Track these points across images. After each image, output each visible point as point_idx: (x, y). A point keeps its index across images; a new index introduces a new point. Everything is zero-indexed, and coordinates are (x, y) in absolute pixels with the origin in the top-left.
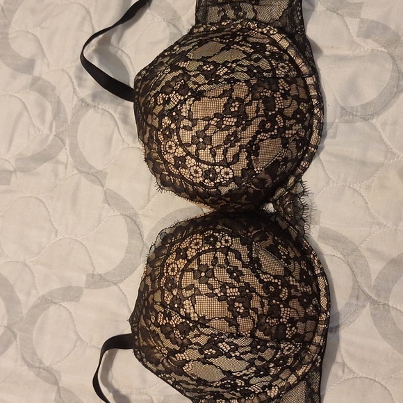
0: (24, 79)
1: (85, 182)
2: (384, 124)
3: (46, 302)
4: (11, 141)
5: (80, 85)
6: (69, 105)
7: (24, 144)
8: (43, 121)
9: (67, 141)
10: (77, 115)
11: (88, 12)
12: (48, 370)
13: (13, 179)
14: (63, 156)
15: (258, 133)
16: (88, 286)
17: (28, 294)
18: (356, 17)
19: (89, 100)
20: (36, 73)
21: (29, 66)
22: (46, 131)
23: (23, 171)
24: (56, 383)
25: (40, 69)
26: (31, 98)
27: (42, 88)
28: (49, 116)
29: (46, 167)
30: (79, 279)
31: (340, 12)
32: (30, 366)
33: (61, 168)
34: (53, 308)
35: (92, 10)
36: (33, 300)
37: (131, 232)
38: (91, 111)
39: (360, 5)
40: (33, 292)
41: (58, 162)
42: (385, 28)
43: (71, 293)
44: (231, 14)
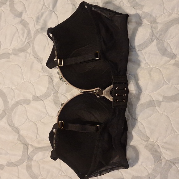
0: (18, 20)
1: (36, 61)
2: (146, 53)
3: (18, 103)
4: (11, 42)
5: (37, 24)
6: (33, 32)
7: (16, 44)
8: (23, 36)
9: (31, 45)
10: (35, 36)
12: (16, 128)
13: (11, 57)
14: (29, 50)
16: (33, 100)
17: (12, 100)
18: (141, 10)
19: (39, 31)
20: (23, 18)
21: (20, 15)
22: (24, 40)
23: (14, 54)
24: (18, 133)
25: (24, 16)
26: (20, 27)
27: (24, 24)
28: (25, 35)
29: (22, 54)
30: (30, 97)
31: (135, 8)
32: (10, 125)
33: (28, 55)
34: (20, 106)
36: (13, 102)
37: (50, 82)
38: (40, 35)
39: (143, 6)
40: (14, 99)
41: (27, 53)
42: (151, 16)
43: (27, 102)
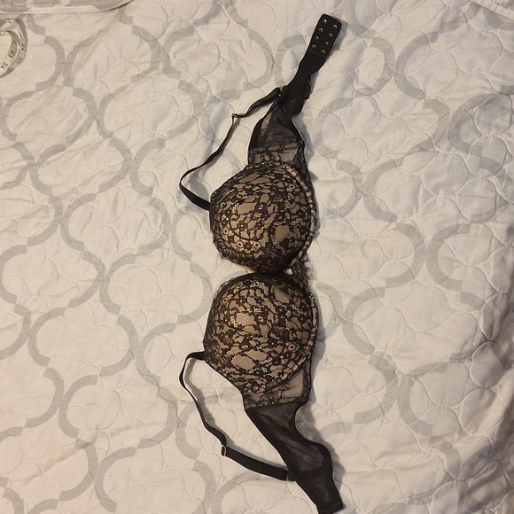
0: (146, 199)
1: (179, 259)
2: (352, 219)
3: (153, 333)
4: (136, 237)
5: (178, 202)
6: (172, 214)
7: (145, 238)
8: (156, 224)
9: (170, 235)
10: (176, 219)
11: (185, 159)
12: (153, 377)
13: (137, 259)
14: (167, 244)
15: (274, 222)
16: (180, 322)
17: (143, 330)
18: (335, 158)
19: (184, 210)
20: (153, 196)
21: (150, 191)
22: (158, 230)
23: (142, 254)
24: (158, 385)
25: (156, 193)
26: (150, 210)
27: (157, 205)
28: (160, 221)
29: (157, 251)
30: (174, 319)
31: (327, 156)
32: (141, 374)
33: (166, 251)
34: (157, 337)
35: (187, 158)
36: (144, 334)
37: (205, 287)
38: (185, 216)
39: (337, 152)
40: (146, 328)
41: (164, 248)
42: (351, 164)
43: (168, 328)
44: (267, 158)
